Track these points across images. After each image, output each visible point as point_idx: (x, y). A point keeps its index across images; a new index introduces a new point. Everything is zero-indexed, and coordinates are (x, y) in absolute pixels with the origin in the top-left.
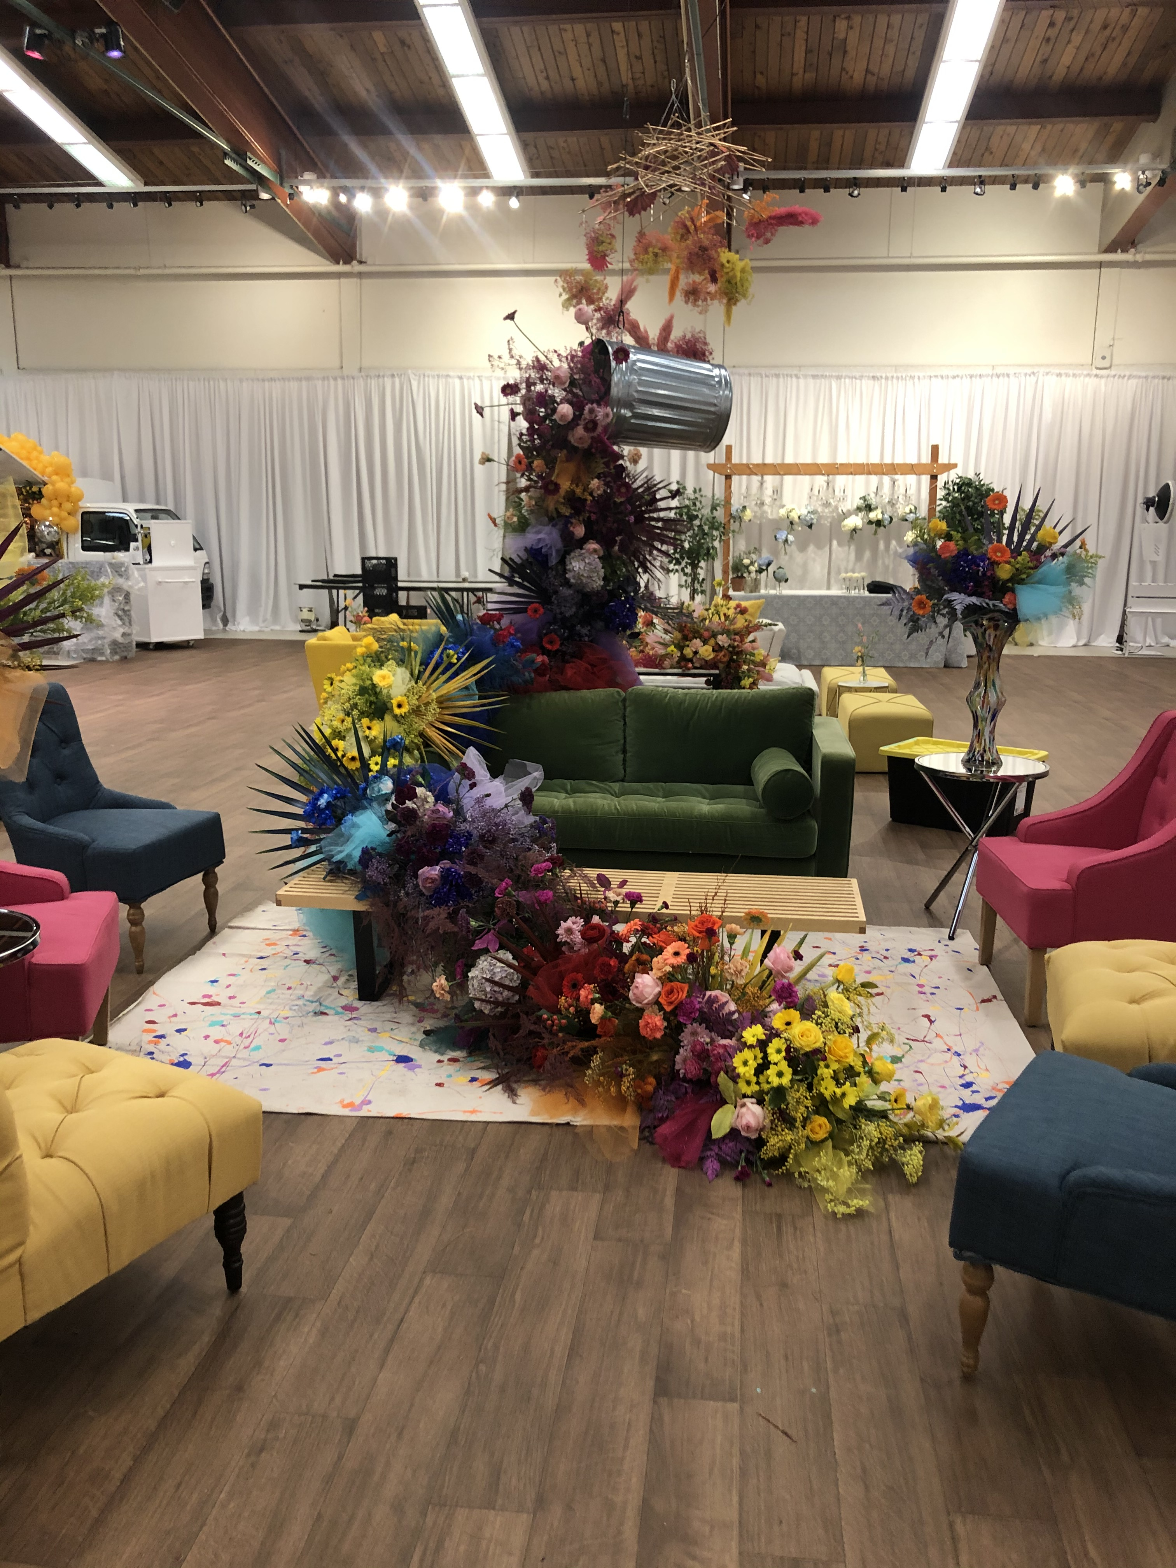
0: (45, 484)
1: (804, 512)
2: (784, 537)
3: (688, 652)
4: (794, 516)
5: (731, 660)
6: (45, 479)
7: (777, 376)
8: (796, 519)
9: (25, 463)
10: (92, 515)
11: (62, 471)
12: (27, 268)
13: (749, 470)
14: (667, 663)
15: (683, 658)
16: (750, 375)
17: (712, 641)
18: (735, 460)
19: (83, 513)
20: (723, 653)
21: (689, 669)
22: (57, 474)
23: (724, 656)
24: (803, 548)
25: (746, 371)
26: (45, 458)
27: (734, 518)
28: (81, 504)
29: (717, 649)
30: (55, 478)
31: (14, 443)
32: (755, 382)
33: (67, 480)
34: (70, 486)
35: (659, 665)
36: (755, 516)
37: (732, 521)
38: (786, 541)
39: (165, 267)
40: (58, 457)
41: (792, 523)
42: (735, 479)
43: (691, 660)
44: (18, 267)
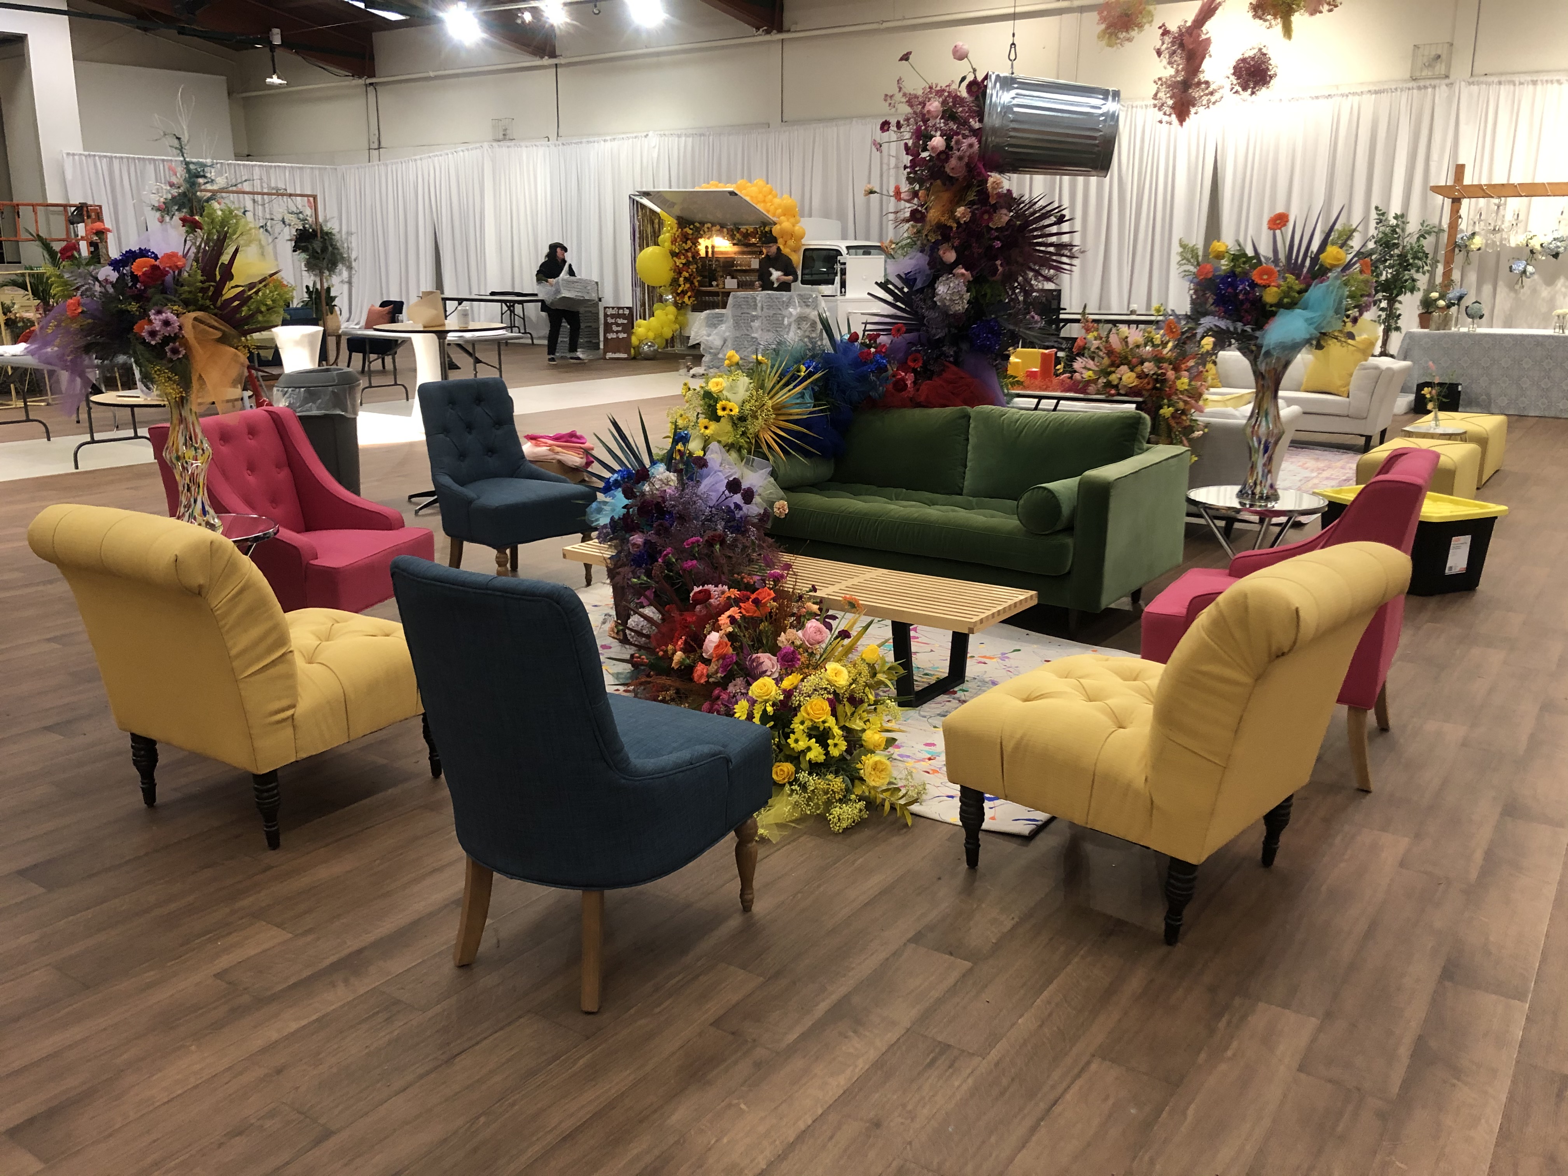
0: (775, 224)
1: (1546, 240)
2: (1521, 268)
3: (1114, 378)
4: (1536, 244)
5: (1155, 388)
6: (775, 219)
7: (1534, 83)
8: (1538, 247)
9: (760, 207)
10: (815, 252)
11: (788, 212)
12: (796, 31)
13: (1480, 191)
14: (1092, 388)
15: (1109, 385)
16: (1500, 83)
17: (1138, 369)
18: (1467, 181)
19: (806, 250)
20: (1146, 380)
21: (1113, 395)
22: (784, 215)
23: (1148, 384)
24: (1550, 281)
25: (1496, 79)
26: (777, 201)
27: (1459, 246)
28: (804, 241)
29: (1141, 376)
30: (782, 218)
31: (754, 188)
32: (1504, 90)
33: (792, 220)
34: (794, 226)
35: (1083, 391)
36: (1487, 245)
37: (1457, 250)
38: (1524, 272)
39: (904, 19)
40: (786, 200)
41: (1532, 252)
42: (1465, 202)
43: (1116, 387)
44: (789, 31)
